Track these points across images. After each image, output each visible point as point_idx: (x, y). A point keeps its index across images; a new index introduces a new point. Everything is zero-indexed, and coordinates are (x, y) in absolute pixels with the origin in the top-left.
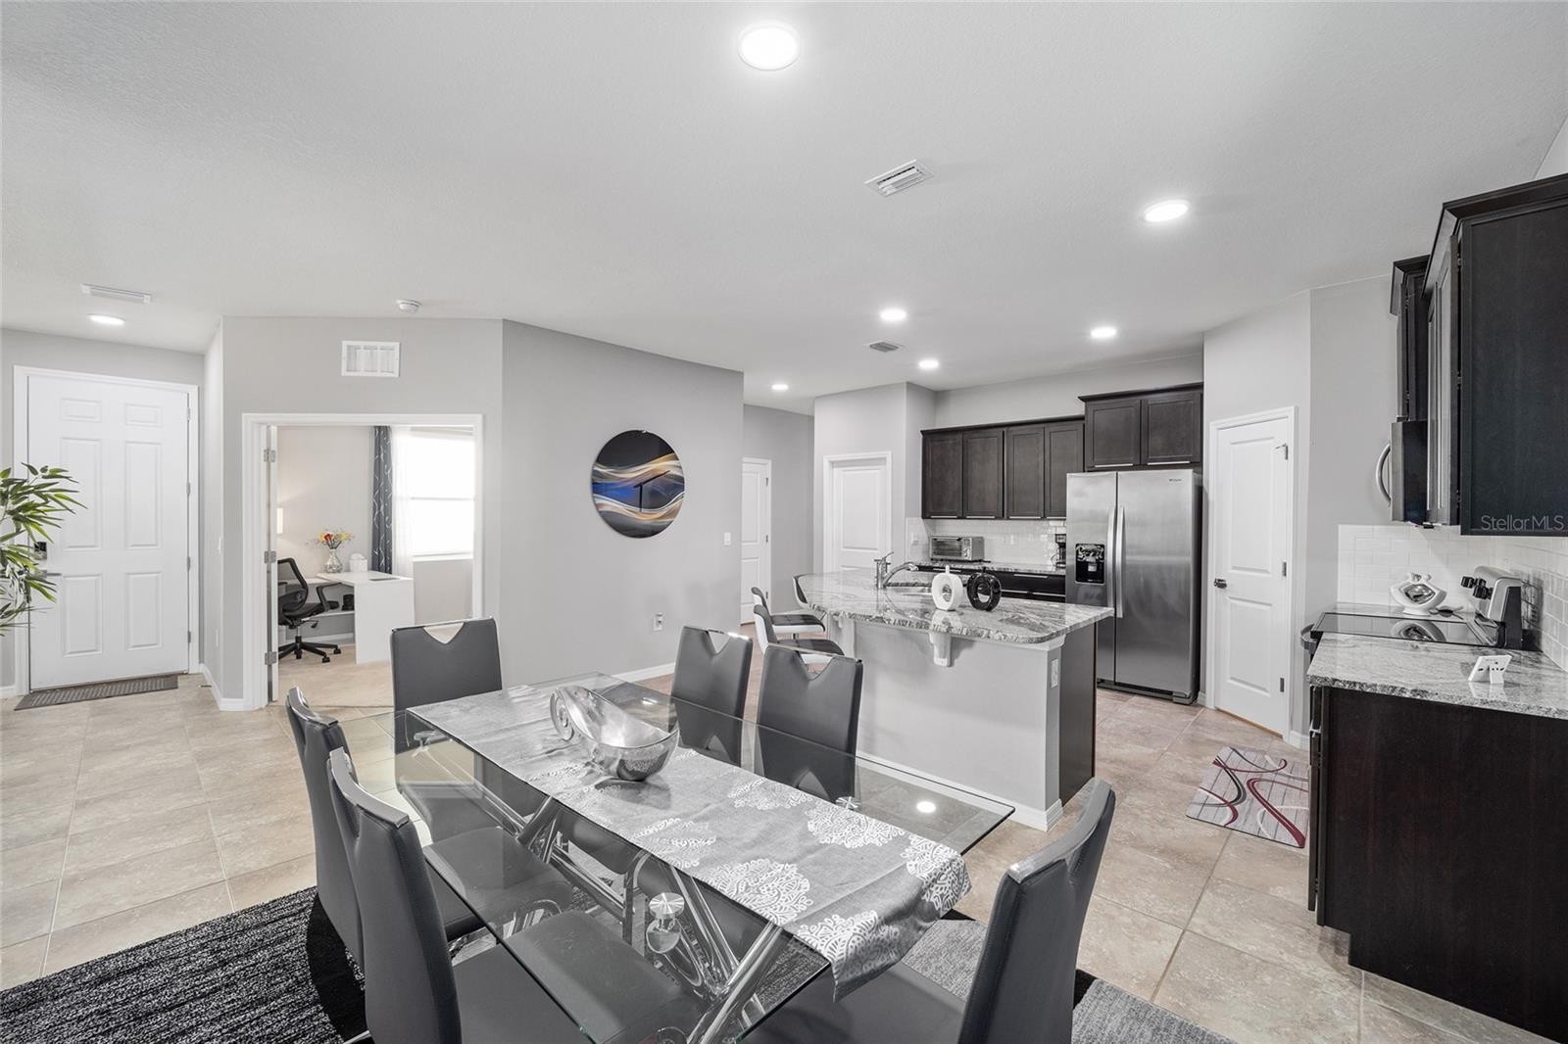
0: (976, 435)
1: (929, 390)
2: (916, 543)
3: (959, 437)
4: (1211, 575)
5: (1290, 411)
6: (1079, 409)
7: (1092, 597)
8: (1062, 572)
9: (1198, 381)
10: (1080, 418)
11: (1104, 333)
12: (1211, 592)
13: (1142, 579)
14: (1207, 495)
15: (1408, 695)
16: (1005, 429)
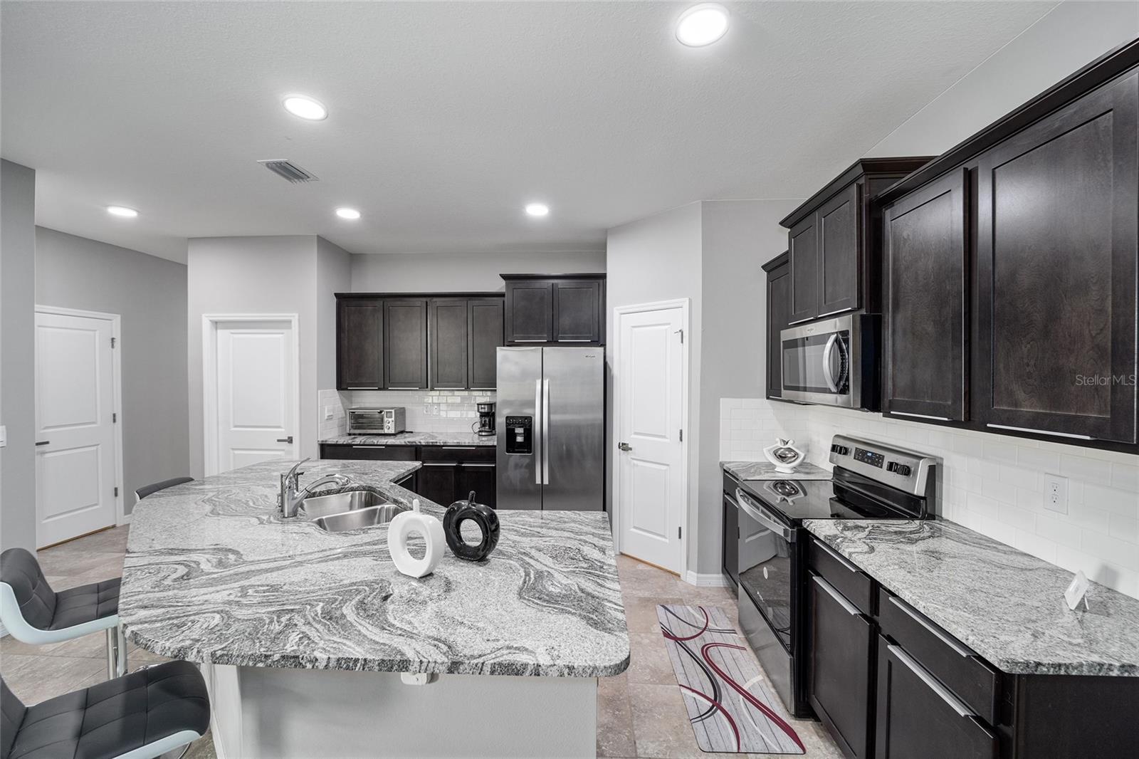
0: (399, 303)
1: (344, 250)
2: (330, 418)
3: (379, 303)
4: (616, 439)
5: (685, 302)
6: (499, 286)
7: (521, 467)
8: (492, 441)
9: (602, 272)
10: (502, 295)
11: (537, 211)
12: (616, 453)
13: (564, 447)
14: (610, 370)
15: (1115, 673)
16: (428, 299)
